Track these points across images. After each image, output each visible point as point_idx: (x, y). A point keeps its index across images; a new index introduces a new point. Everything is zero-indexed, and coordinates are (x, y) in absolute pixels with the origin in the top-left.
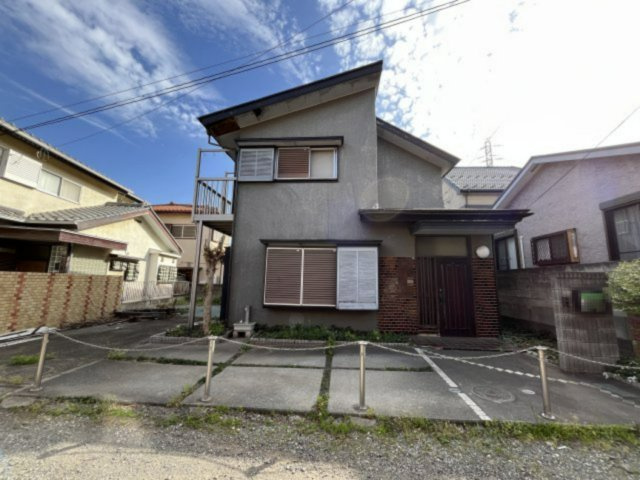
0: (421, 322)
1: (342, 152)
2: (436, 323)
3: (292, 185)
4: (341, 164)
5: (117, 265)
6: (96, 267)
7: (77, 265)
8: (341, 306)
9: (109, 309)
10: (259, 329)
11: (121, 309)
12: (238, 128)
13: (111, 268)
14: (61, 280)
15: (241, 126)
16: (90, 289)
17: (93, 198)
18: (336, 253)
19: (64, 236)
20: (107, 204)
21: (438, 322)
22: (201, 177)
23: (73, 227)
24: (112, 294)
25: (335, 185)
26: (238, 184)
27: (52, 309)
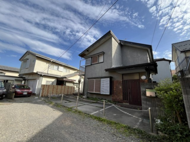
0: (123, 100)
1: (105, 55)
2: (128, 100)
3: (95, 65)
4: (104, 58)
5: (75, 84)
6: (71, 85)
7: (68, 84)
8: (102, 93)
9: (72, 93)
10: (88, 98)
11: (74, 93)
12: (86, 55)
13: (74, 85)
14: (63, 86)
15: (86, 54)
16: (68, 89)
17: (72, 72)
18: (100, 80)
19: (64, 79)
20: (75, 73)
21: (129, 100)
22: (81, 66)
23: (66, 78)
24: (73, 90)
25: (103, 63)
26: (86, 66)
27: (62, 92)
